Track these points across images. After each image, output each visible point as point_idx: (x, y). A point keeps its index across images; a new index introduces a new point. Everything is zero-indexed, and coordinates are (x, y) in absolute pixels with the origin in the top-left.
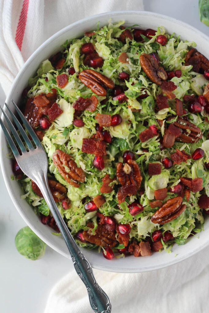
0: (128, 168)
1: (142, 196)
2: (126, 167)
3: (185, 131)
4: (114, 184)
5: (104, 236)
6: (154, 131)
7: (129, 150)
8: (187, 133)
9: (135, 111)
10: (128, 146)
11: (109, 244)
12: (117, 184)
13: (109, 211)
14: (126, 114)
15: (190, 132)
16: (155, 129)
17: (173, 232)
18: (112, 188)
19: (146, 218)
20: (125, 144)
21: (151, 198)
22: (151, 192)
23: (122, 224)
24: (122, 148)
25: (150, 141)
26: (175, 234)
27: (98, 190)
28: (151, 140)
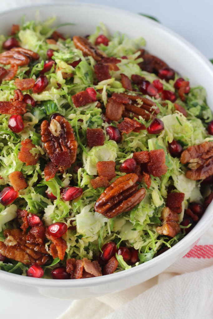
0: (56, 125)
1: (80, 170)
2: (53, 123)
3: (135, 102)
4: (38, 153)
5: (28, 248)
6: (92, 94)
7: (58, 112)
8: (138, 104)
9: (66, 75)
10: (56, 108)
11: (36, 260)
12: (43, 153)
13: (33, 199)
14: (54, 79)
15: (142, 103)
16: (93, 92)
17: (133, 243)
18: (36, 158)
19: (88, 208)
20: (53, 106)
21: (92, 173)
22: (93, 166)
23: (54, 222)
24: (48, 111)
25: (88, 108)
26: (136, 245)
27: (15, 160)
28: (90, 107)
